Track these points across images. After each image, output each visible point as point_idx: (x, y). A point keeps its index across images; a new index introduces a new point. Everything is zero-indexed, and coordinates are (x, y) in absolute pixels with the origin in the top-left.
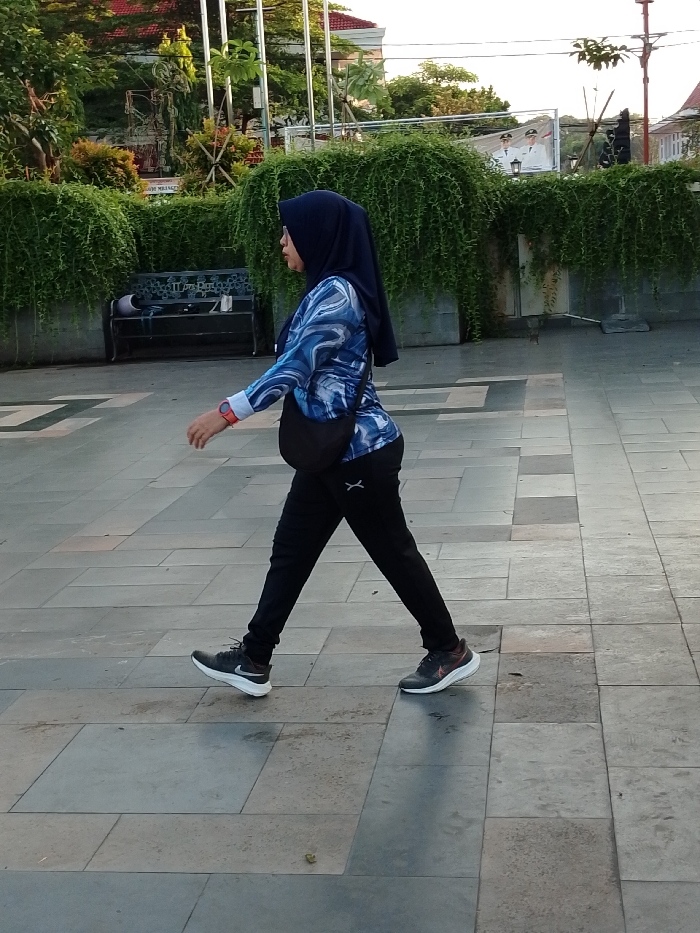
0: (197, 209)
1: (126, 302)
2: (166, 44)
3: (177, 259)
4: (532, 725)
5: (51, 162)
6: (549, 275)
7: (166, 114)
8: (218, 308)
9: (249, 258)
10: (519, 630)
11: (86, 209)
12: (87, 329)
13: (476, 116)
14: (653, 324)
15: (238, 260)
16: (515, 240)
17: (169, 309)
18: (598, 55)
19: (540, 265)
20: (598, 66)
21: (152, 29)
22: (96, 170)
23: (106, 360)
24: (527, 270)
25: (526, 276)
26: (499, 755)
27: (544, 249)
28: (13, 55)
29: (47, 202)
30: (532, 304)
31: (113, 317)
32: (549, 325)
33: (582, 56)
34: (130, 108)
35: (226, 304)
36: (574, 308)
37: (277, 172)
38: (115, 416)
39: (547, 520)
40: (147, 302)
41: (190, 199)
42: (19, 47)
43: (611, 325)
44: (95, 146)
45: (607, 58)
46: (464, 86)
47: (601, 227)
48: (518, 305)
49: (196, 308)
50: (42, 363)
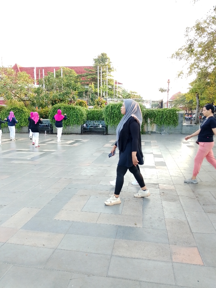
0: (97, 111)
1: (85, 125)
2: (90, 85)
3: (93, 119)
4: (168, 202)
5: (74, 102)
6: (153, 125)
7: (89, 96)
8: (99, 127)
9: (105, 120)
10: (162, 185)
11: (80, 110)
12: (78, 129)
13: (138, 99)
14: (170, 134)
15: (103, 119)
16: (147, 119)
17: (91, 126)
18: (162, 90)
19: (151, 123)
20: (162, 92)
21: (88, 83)
22: (81, 104)
23: (81, 134)
24: (149, 124)
25: (149, 125)
26: (164, 207)
27: (152, 120)
28: (70, 86)
29: (73, 109)
30: (150, 129)
31: (82, 127)
32: (152, 132)
33: (160, 90)
34: (84, 95)
35: (101, 126)
36: (156, 130)
37: (110, 106)
38: (84, 143)
39: (161, 165)
40: (88, 125)
41: (96, 109)
42: (71, 84)
43: (163, 133)
44: (80, 100)
45: (164, 91)
46: (136, 94)
47: (162, 117)
48: (147, 129)
49: (96, 126)
50: (71, 134)
